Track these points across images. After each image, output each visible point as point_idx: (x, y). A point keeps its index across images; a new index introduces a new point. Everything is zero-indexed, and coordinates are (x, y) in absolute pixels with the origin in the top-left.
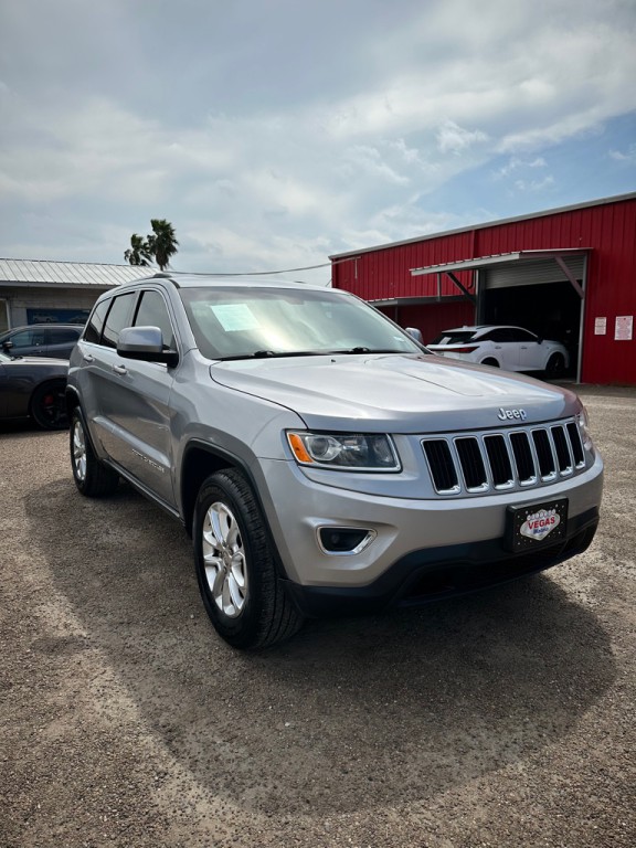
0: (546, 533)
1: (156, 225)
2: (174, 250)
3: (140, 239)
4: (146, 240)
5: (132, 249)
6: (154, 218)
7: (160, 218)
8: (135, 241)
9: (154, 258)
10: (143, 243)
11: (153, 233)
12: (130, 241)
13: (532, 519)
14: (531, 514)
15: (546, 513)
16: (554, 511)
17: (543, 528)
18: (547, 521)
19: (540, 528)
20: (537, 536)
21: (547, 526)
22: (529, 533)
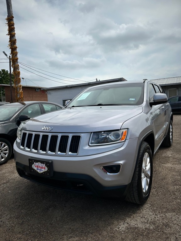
0: (42, 172)
13: (37, 164)
14: (35, 162)
15: (41, 164)
16: (44, 165)
17: (41, 169)
18: (42, 168)
19: (39, 169)
20: (38, 171)
21: (42, 169)
22: (35, 168)
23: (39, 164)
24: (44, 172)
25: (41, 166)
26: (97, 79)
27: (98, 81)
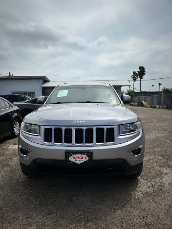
0: (81, 162)
1: (140, 68)
2: (145, 74)
3: (136, 72)
4: (137, 72)
5: (133, 75)
6: (140, 66)
7: (141, 66)
8: (134, 73)
9: (139, 77)
10: (136, 73)
11: (139, 70)
12: (133, 73)
13: (75, 156)
14: (74, 154)
15: (81, 155)
16: (85, 155)
17: (80, 160)
18: (82, 158)
19: (78, 160)
20: (77, 162)
21: (82, 160)
22: (73, 160)
23: (79, 155)
24: (84, 162)
25: (81, 157)
26: (10, 74)
27: (11, 75)
